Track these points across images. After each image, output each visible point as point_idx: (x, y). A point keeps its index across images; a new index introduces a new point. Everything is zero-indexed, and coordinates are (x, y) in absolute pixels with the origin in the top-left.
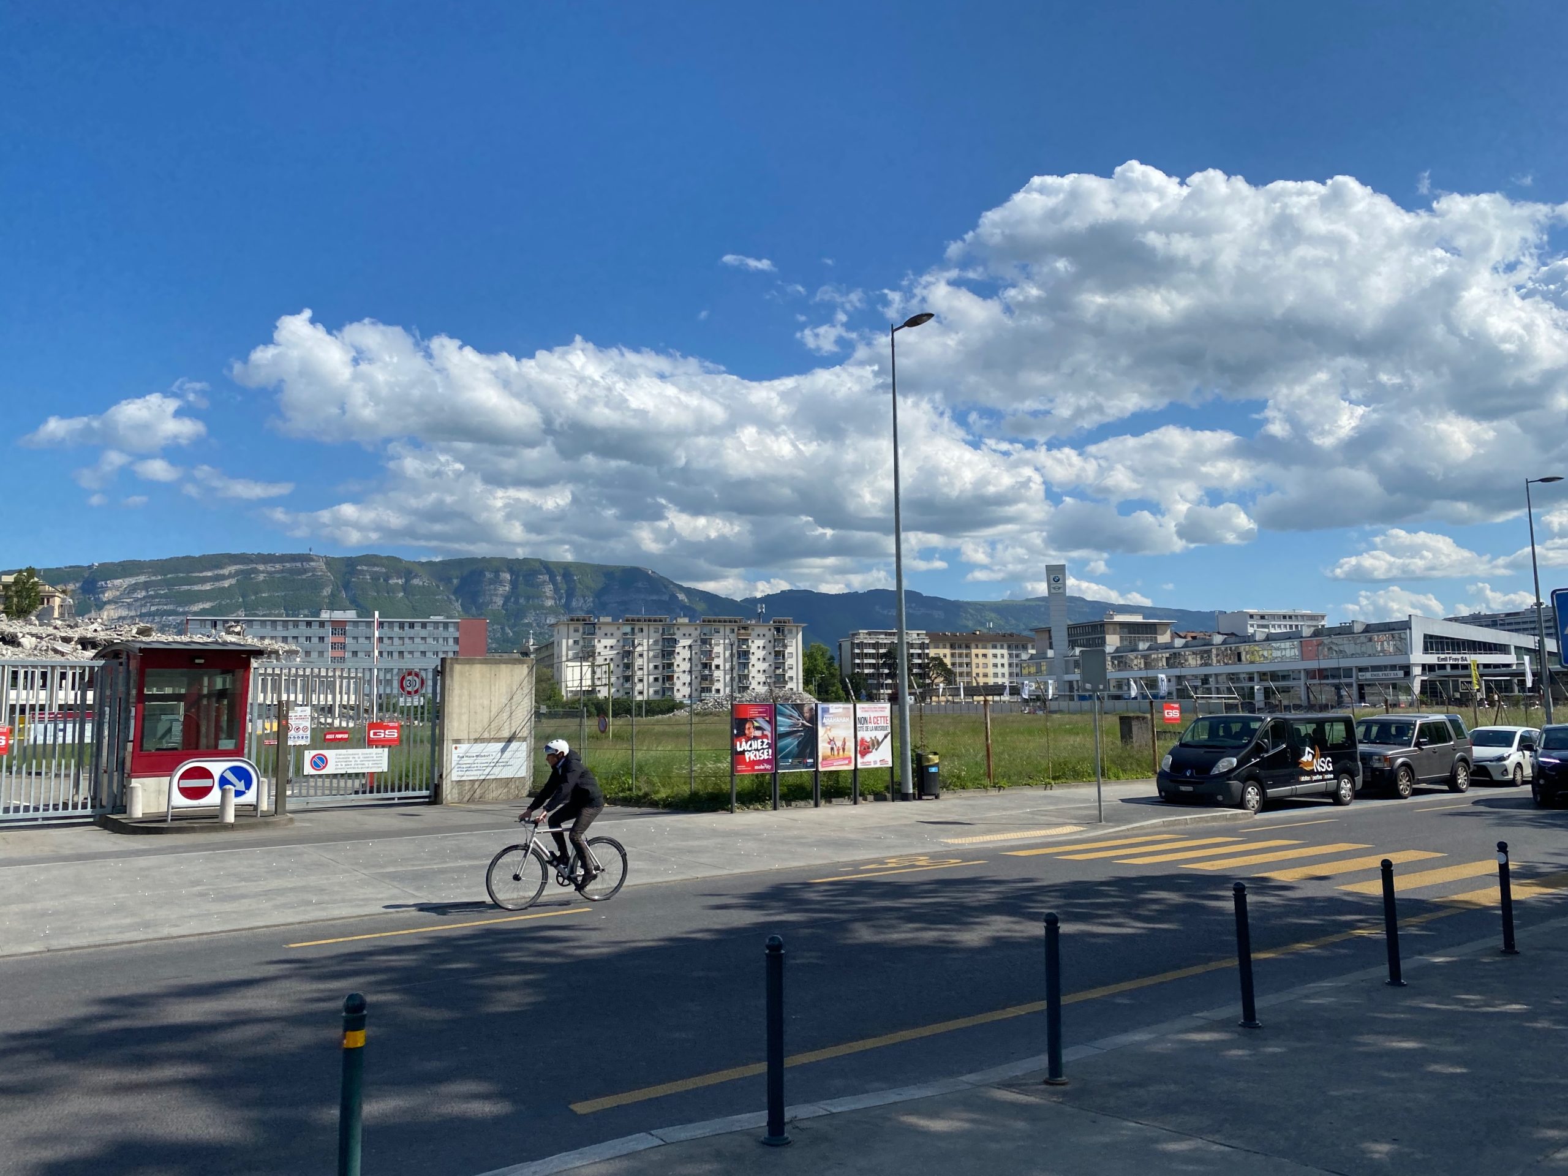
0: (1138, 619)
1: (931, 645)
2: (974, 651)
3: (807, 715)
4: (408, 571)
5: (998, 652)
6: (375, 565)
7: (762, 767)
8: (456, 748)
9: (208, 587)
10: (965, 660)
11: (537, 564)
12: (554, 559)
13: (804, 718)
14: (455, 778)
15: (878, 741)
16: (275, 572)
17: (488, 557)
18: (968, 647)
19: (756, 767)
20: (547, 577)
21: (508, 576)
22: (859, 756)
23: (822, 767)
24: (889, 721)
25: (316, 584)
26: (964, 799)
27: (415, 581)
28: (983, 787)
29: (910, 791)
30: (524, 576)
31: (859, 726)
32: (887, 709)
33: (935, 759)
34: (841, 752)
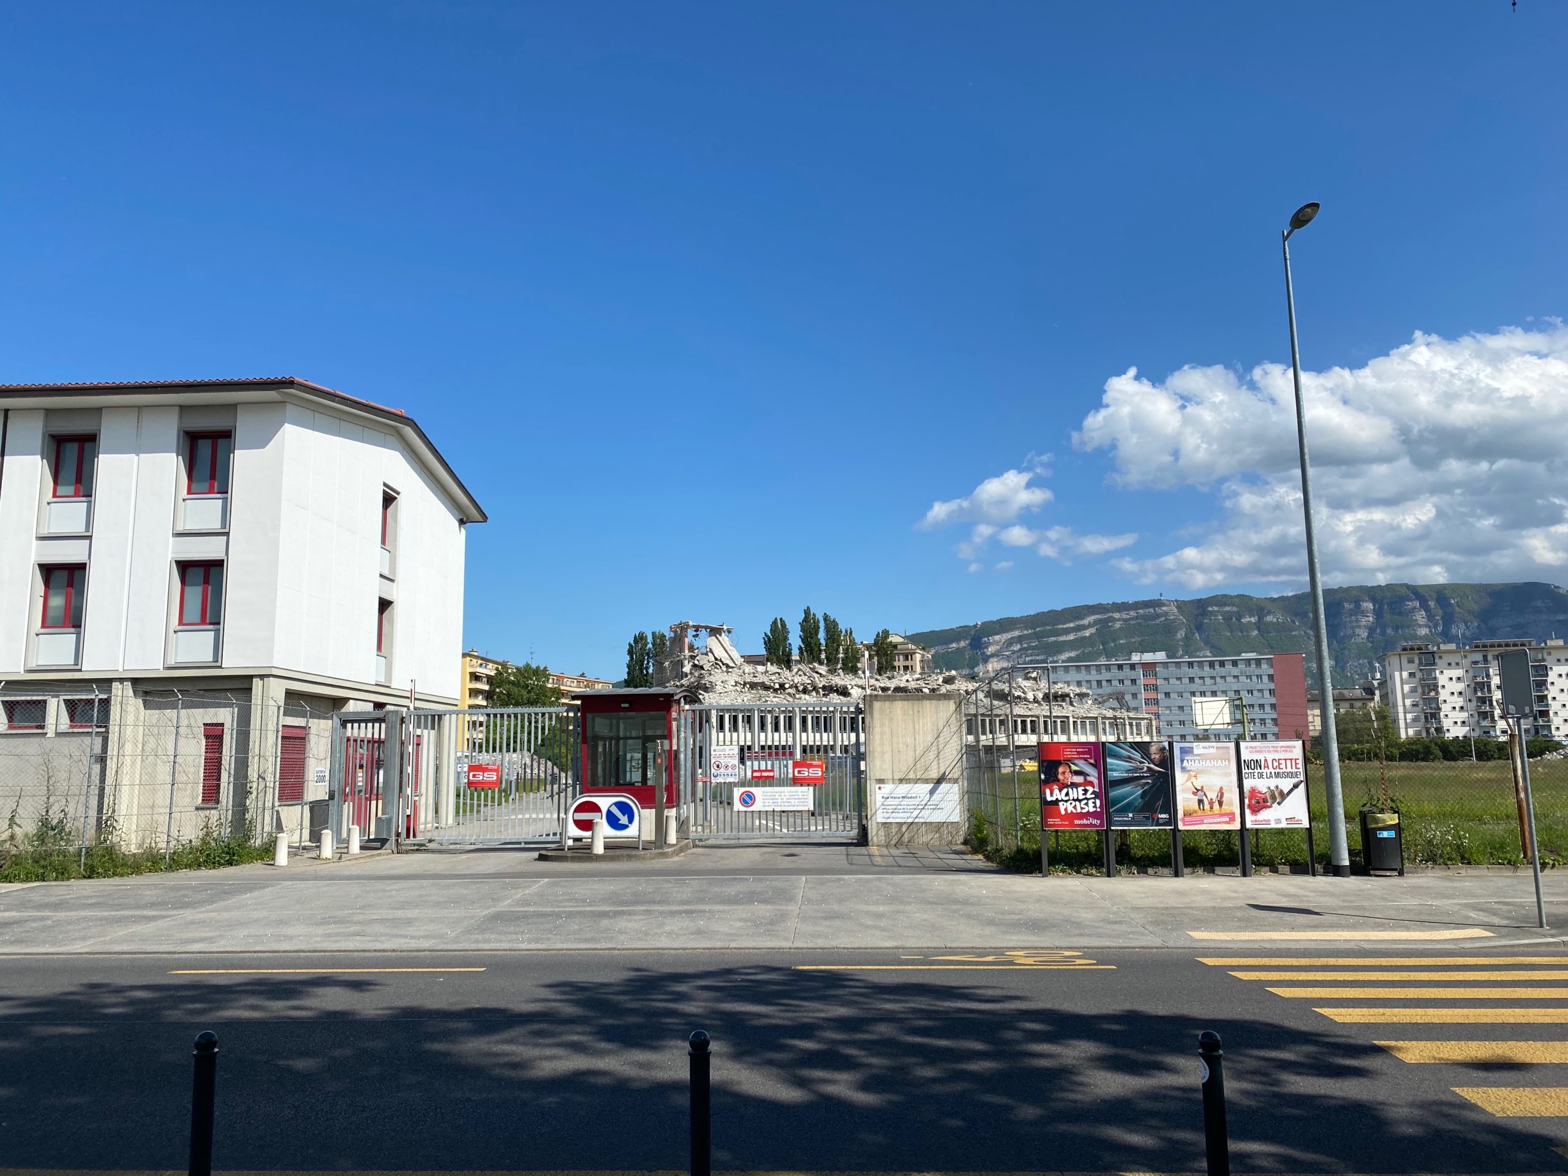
3: (1156, 757)
4: (1259, 608)
6: (1225, 605)
7: (1085, 822)
8: (880, 788)
9: (1071, 637)
11: (1404, 591)
12: (1421, 582)
13: (1152, 761)
14: (880, 820)
15: (1281, 793)
16: (1130, 619)
19: (1077, 822)
20: (1417, 604)
21: (1370, 606)
22: (1247, 812)
23: (1184, 825)
24: (1300, 765)
25: (1169, 628)
26: (1447, 878)
27: (1269, 618)
28: (1509, 863)
29: (1347, 863)
30: (1390, 605)
31: (1247, 771)
32: (1296, 749)
33: (1392, 819)
34: (1216, 806)
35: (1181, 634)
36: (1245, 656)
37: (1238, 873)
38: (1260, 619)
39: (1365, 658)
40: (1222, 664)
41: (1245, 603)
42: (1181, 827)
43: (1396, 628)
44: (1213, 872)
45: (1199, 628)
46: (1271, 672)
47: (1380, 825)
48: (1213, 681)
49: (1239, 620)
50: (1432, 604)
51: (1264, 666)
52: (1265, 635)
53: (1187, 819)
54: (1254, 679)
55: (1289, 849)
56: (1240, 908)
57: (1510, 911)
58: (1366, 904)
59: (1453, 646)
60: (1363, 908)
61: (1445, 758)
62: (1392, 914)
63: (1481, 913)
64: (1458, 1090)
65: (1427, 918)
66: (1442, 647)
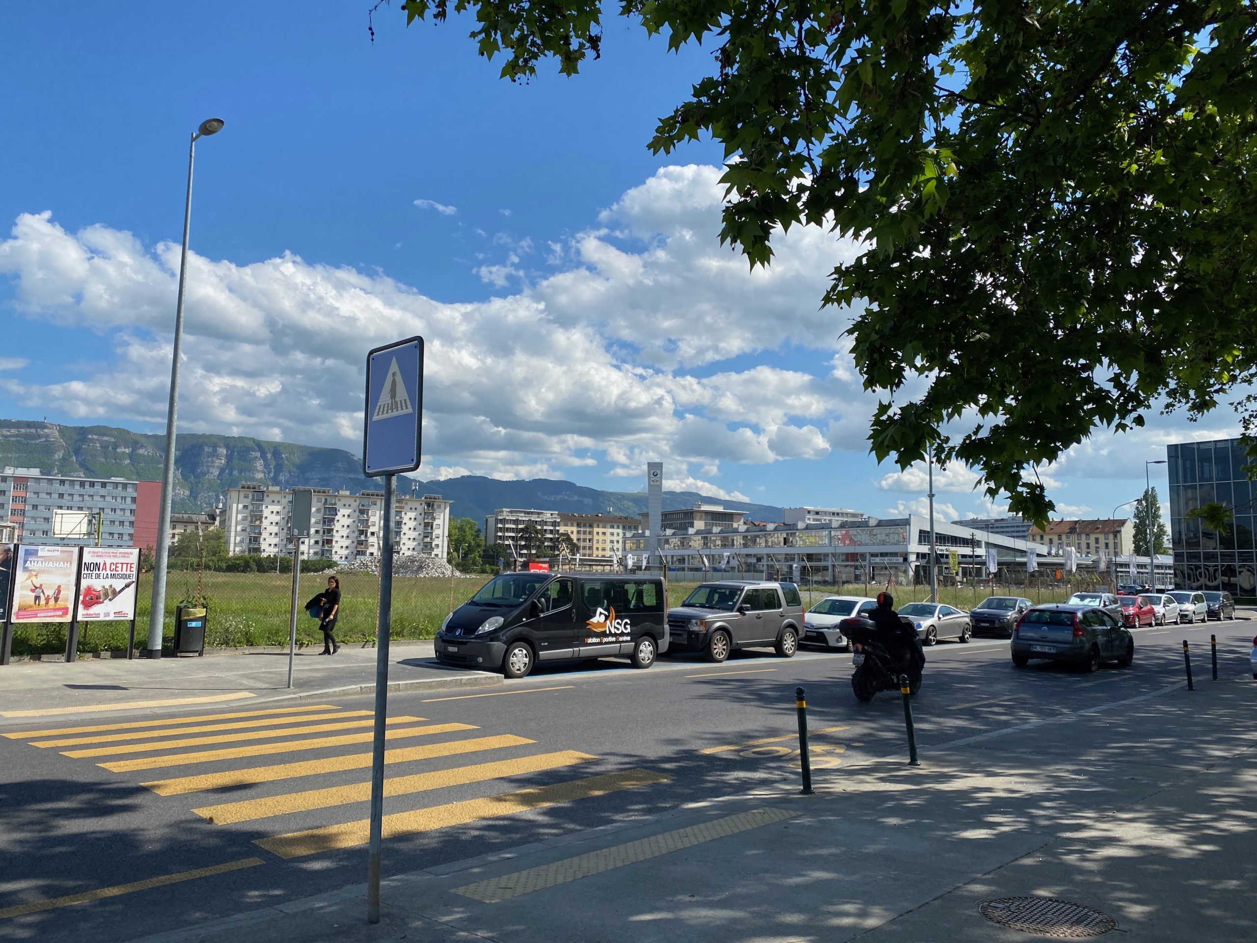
0: (720, 509)
1: (562, 523)
2: (596, 530)
4: (135, 442)
5: (615, 531)
6: (104, 435)
10: (588, 537)
11: (251, 443)
12: (265, 439)
15: (114, 590)
16: (10, 436)
17: (207, 433)
18: (591, 526)
20: (258, 454)
21: (224, 452)
22: (80, 607)
23: (17, 618)
24: (135, 569)
25: (48, 449)
26: (235, 657)
27: (141, 451)
28: (279, 644)
29: (160, 647)
30: (239, 452)
31: (86, 572)
32: (133, 555)
33: (200, 612)
34: (52, 602)
35: (59, 455)
36: (114, 479)
37: (63, 659)
38: (133, 450)
39: (214, 491)
40: (92, 484)
41: (122, 436)
42: (14, 620)
43: (241, 471)
44: (39, 659)
45: (77, 452)
46: (135, 495)
47: (191, 617)
48: (81, 499)
49: (115, 449)
50: (269, 456)
51: (130, 490)
52: (136, 464)
53: (21, 613)
54: (119, 499)
55: (113, 638)
56: (57, 689)
57: (271, 678)
58: (167, 678)
59: (277, 488)
60: (165, 682)
61: (259, 571)
62: (186, 685)
63: (251, 681)
64: (195, 811)
65: (211, 686)
66: (270, 488)
